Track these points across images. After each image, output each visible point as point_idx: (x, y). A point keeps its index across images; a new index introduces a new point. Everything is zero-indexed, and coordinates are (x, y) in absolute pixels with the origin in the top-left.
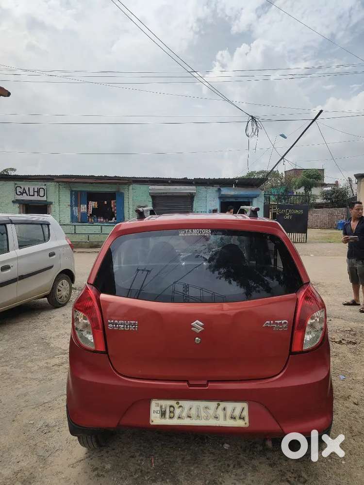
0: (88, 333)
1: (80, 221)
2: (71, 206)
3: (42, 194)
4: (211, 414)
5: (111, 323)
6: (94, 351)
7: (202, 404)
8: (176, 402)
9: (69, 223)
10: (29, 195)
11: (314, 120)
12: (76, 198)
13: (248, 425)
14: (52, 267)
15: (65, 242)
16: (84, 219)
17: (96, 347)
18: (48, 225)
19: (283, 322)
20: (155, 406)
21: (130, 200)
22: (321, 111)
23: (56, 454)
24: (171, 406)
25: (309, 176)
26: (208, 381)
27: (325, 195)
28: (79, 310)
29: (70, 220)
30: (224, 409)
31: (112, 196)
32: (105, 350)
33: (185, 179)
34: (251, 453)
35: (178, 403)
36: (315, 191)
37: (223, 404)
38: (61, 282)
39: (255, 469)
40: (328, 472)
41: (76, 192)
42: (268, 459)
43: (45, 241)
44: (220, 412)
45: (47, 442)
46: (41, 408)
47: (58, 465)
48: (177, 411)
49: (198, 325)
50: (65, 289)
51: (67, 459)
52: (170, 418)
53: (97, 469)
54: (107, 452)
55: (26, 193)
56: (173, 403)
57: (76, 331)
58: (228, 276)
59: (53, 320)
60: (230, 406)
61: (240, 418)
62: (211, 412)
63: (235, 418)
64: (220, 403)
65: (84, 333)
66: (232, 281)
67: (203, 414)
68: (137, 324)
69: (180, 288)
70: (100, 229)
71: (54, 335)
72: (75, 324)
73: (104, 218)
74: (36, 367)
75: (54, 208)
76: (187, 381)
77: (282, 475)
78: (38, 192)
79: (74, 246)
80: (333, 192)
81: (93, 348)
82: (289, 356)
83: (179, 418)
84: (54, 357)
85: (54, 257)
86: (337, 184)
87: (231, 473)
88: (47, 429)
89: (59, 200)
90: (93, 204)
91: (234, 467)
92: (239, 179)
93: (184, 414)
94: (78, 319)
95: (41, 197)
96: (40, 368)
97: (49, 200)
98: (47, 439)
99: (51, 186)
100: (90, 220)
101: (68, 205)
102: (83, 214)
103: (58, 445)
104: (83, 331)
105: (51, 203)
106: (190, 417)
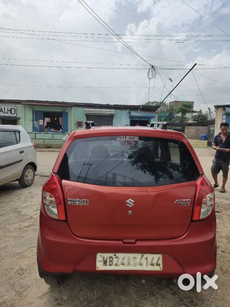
0: (54, 207)
1: (38, 130)
2: (33, 121)
3: (13, 112)
4: (138, 262)
5: (70, 201)
6: (58, 220)
7: (132, 255)
8: (114, 254)
9: (32, 132)
10: (5, 113)
11: (191, 70)
12: (37, 115)
13: (162, 269)
14: (22, 160)
15: (31, 144)
16: (41, 130)
17: (59, 217)
18: (19, 132)
19: (187, 200)
20: (100, 257)
21: (72, 117)
22: (196, 64)
23: (29, 290)
24: (110, 257)
25: (185, 106)
26: (136, 240)
27: (194, 118)
28: (47, 191)
29: (32, 130)
30: (146, 259)
31: (60, 115)
32: (65, 219)
33: (108, 104)
34: (160, 286)
35: (115, 255)
36: (188, 115)
37: (146, 256)
38: (28, 170)
39: (163, 297)
40: (210, 298)
41: (36, 112)
42: (170, 289)
43: (17, 143)
44: (144, 261)
45: (22, 281)
46: (17, 257)
47: (30, 297)
48: (115, 261)
49: (130, 202)
50: (30, 175)
51: (37, 293)
52: (110, 265)
53: (57, 299)
54: (64, 287)
55: (2, 111)
56: (112, 255)
57: (45, 206)
58: (143, 168)
59: (23, 195)
60: (150, 256)
61: (157, 265)
62: (138, 261)
63: (153, 265)
64: (144, 254)
65: (50, 207)
66: (147, 172)
67: (132, 262)
68: (88, 201)
69: (110, 176)
70: (52, 136)
71: (23, 206)
72: (44, 201)
73: (55, 129)
74: (13, 229)
75: (22, 121)
76: (122, 240)
77: (181, 300)
78: (11, 111)
79: (36, 146)
80: (199, 116)
81: (57, 218)
82: (190, 223)
83: (116, 265)
84: (24, 221)
85: (23, 153)
86: (201, 111)
87: (148, 300)
88: (22, 272)
89: (25, 117)
90: (47, 120)
91: (149, 296)
92: (142, 106)
93: (119, 263)
94: (45, 197)
95: (13, 114)
96: (15, 229)
97: (18, 117)
98: (22, 279)
99: (19, 107)
100: (45, 130)
101: (31, 120)
102: (40, 126)
103: (30, 283)
104: (49, 205)
105: (19, 118)
106: (123, 264)
